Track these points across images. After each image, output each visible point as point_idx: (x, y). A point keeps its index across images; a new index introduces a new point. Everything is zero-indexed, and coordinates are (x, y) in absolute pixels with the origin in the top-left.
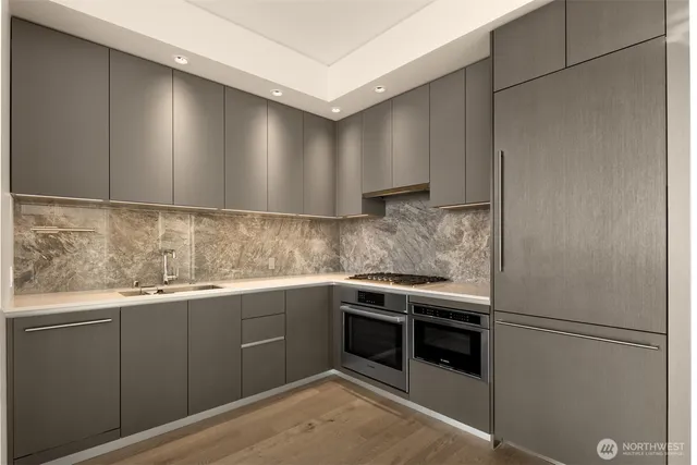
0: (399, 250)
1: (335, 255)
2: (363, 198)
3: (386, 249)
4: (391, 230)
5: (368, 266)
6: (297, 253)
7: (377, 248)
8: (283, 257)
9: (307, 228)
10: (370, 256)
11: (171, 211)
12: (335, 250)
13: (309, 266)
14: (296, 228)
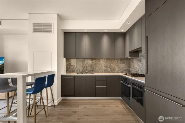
0: (142, 67)
1: (128, 68)
2: (130, 52)
3: (139, 66)
4: (140, 61)
5: (136, 71)
6: (116, 67)
7: (137, 66)
8: (112, 68)
9: (119, 61)
10: (136, 69)
11: (88, 59)
12: (128, 67)
13: (120, 71)
14: (116, 61)
